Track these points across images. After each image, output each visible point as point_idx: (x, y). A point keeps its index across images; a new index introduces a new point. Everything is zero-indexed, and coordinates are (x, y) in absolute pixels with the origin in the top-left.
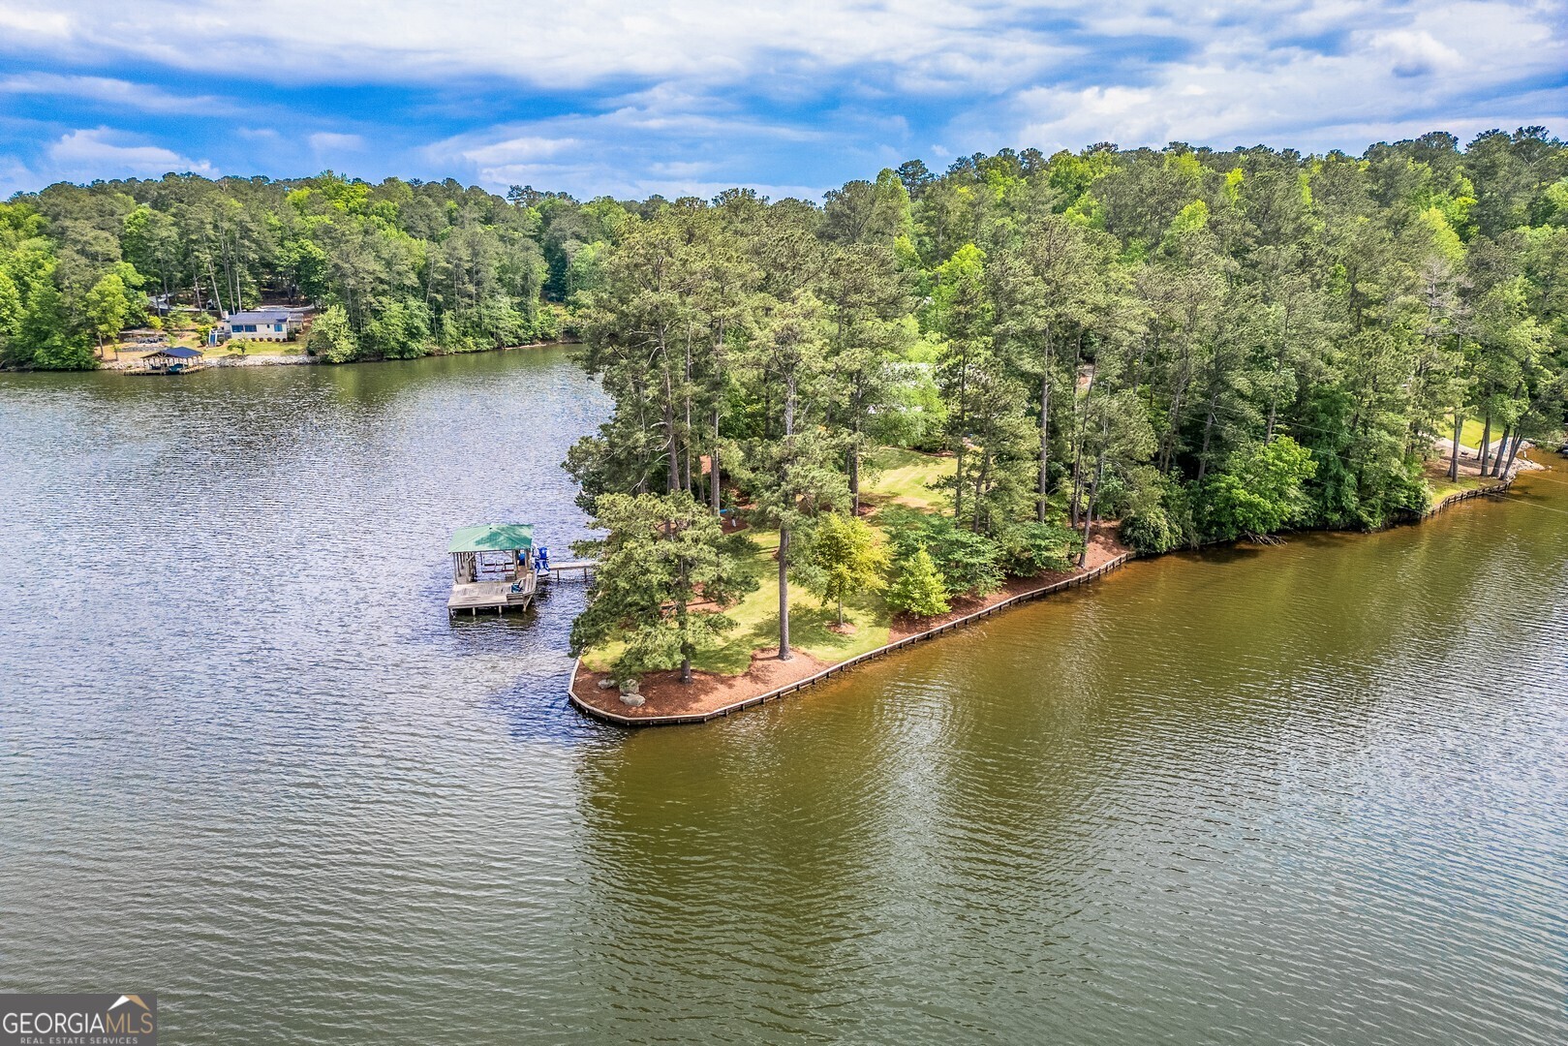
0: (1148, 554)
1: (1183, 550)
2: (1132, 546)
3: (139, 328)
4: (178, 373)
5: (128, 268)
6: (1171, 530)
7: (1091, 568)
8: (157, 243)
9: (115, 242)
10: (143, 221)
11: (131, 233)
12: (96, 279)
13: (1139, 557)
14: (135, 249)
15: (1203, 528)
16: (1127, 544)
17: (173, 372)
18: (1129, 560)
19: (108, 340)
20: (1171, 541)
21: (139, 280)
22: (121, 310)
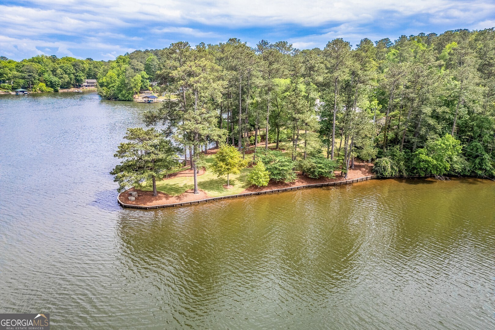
0: (382, 177)
1: (400, 178)
2: (375, 173)
3: (146, 90)
4: (150, 103)
5: (144, 73)
6: (392, 168)
7: (349, 179)
8: (153, 66)
9: (143, 65)
10: (150, 60)
11: (147, 63)
12: (135, 76)
13: (378, 178)
14: (148, 68)
15: (408, 169)
16: (373, 172)
17: (149, 102)
18: (372, 178)
19: (136, 93)
20: (392, 173)
21: (147, 76)
22: (140, 85)
